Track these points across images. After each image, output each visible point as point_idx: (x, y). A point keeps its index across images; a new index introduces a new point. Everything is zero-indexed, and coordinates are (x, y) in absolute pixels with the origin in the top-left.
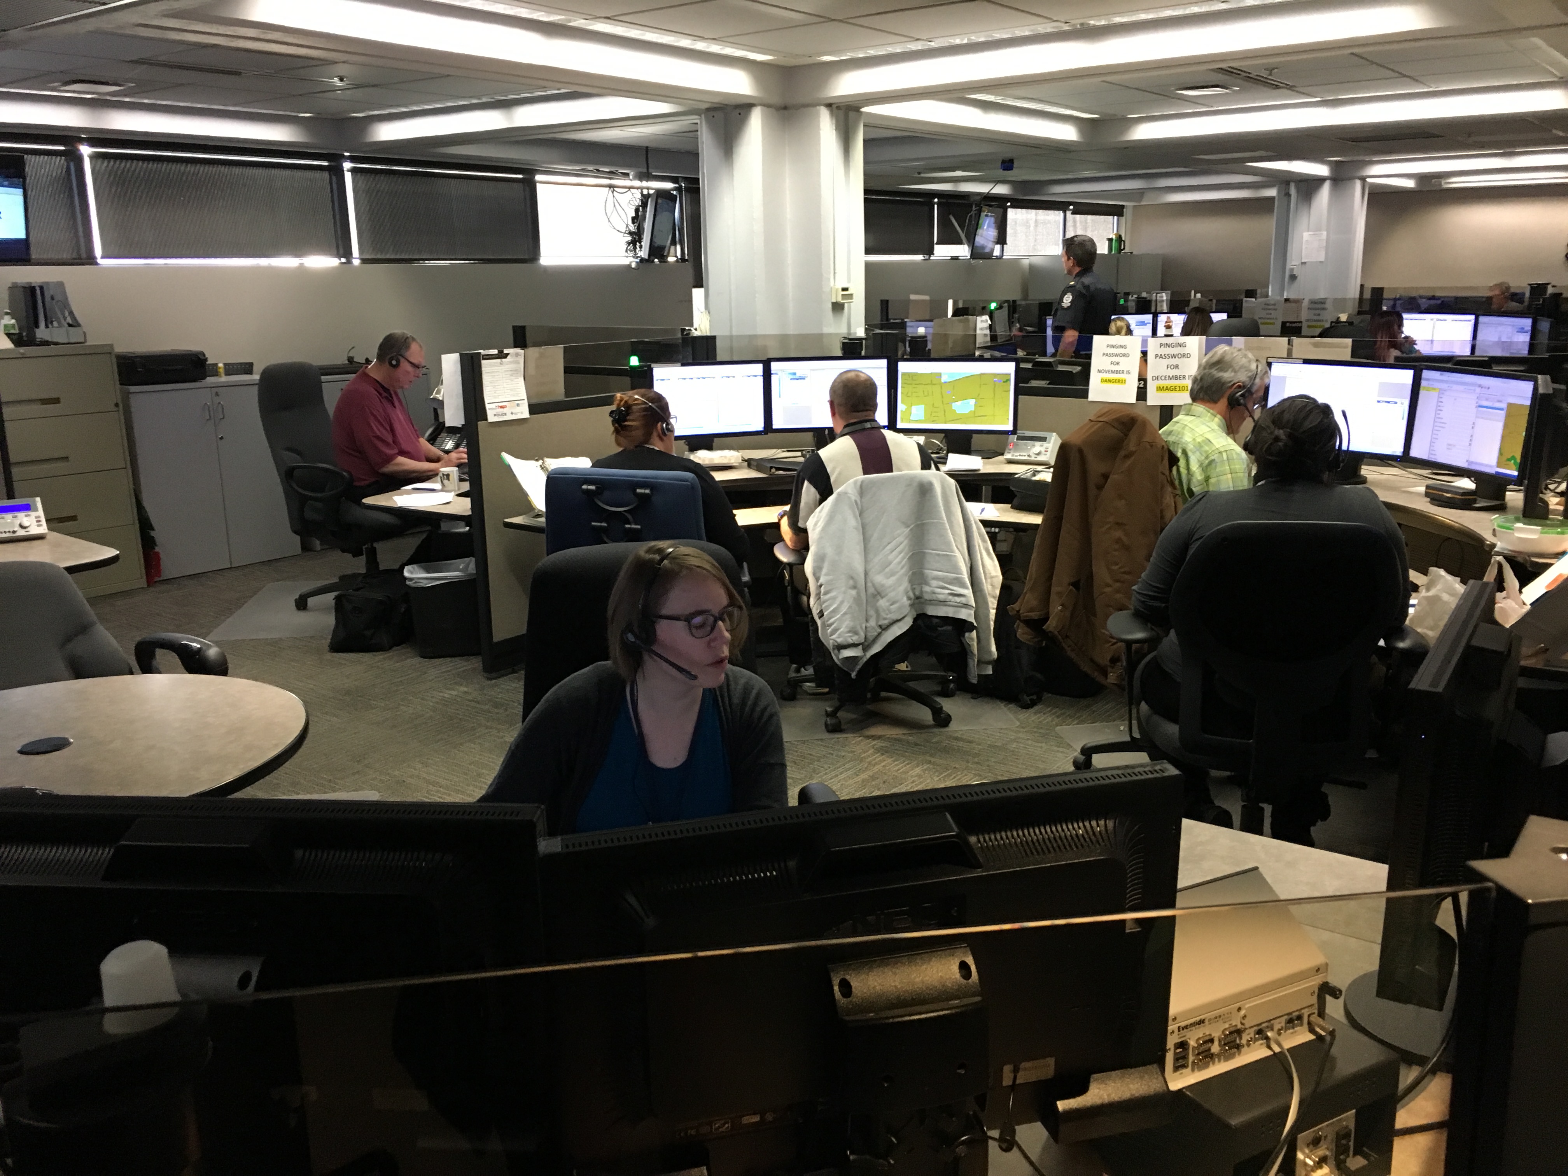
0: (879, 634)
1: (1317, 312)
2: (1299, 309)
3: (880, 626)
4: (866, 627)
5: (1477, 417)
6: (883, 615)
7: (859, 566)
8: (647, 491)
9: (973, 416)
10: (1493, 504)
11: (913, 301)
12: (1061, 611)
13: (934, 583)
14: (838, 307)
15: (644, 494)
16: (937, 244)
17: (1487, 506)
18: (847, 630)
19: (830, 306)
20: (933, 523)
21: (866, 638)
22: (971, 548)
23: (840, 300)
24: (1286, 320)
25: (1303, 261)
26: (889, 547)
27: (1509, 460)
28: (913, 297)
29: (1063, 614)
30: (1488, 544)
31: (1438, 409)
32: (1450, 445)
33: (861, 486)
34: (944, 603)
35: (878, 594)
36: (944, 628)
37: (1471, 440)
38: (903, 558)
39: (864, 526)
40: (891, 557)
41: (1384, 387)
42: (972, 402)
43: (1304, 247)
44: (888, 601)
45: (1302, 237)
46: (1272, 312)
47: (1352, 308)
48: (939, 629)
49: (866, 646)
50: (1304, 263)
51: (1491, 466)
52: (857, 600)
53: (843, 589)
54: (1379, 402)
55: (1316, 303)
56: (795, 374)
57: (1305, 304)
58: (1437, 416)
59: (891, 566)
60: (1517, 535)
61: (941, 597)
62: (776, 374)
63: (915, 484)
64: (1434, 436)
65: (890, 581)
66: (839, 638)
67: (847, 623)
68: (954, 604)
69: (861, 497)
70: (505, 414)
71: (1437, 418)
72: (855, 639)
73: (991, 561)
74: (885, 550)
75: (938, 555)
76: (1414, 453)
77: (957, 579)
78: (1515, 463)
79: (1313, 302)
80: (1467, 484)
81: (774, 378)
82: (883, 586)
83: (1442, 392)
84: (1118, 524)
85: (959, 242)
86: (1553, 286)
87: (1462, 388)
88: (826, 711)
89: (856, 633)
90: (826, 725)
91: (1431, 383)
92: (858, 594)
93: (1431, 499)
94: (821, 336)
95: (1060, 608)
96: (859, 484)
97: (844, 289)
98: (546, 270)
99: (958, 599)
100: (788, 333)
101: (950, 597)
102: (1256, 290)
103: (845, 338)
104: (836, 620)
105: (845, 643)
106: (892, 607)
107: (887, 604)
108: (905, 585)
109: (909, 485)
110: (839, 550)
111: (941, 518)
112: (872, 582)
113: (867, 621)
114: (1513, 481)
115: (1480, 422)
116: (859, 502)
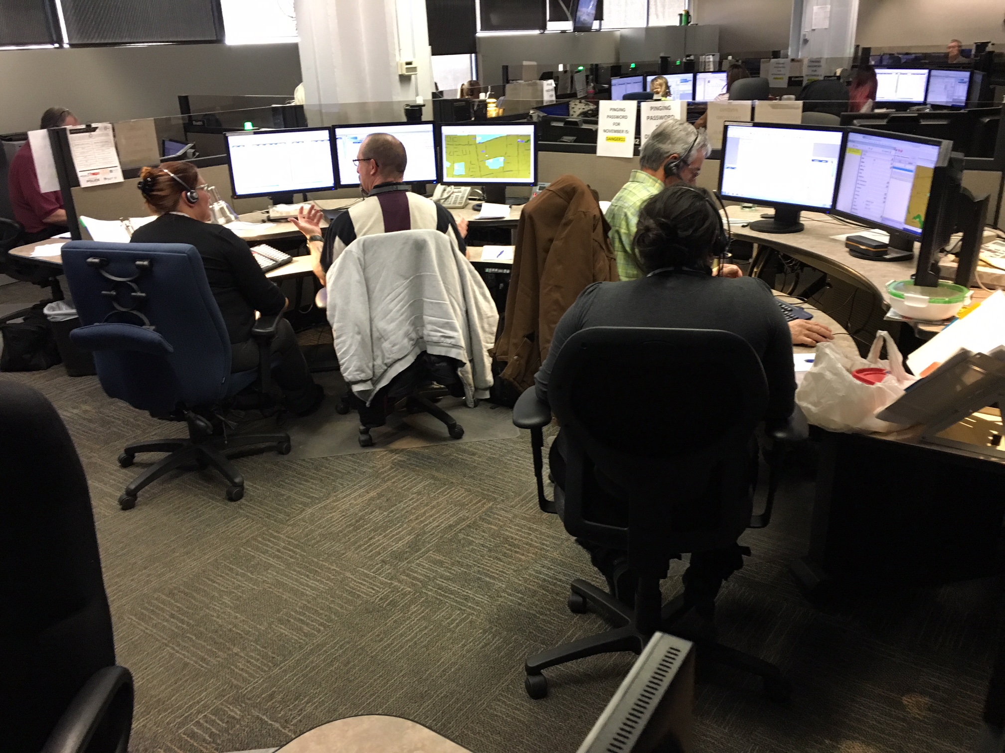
0: (386, 371)
1: (814, 69)
2: (801, 66)
3: (386, 364)
4: (374, 366)
5: (891, 177)
6: (387, 355)
7: (363, 317)
8: (146, 263)
9: (503, 171)
10: (903, 255)
11: (526, 66)
12: (517, 360)
13: (429, 327)
14: (405, 79)
15: (143, 266)
16: (550, 21)
17: (899, 257)
18: (355, 369)
19: (398, 78)
20: (427, 275)
21: (374, 372)
22: (466, 296)
23: (404, 72)
24: (793, 75)
25: (814, 28)
26: (389, 298)
27: (915, 218)
28: (525, 63)
29: (518, 363)
30: (886, 304)
31: (860, 169)
32: (868, 201)
33: (364, 245)
34: (437, 343)
35: (382, 338)
36: (440, 364)
37: (885, 198)
38: (403, 306)
39: (367, 281)
40: (391, 306)
41: (818, 147)
42: (501, 159)
43: (813, 18)
44: (390, 343)
45: (813, 10)
46: (781, 69)
47: (847, 65)
48: (437, 365)
49: (375, 380)
50: (814, 30)
51: (900, 223)
52: (363, 343)
53: (351, 334)
54: (813, 160)
55: (813, 62)
56: (356, 138)
57: (806, 62)
58: (860, 175)
59: (391, 314)
60: (907, 303)
61: (435, 339)
62: (341, 138)
63: (411, 242)
64: (856, 193)
65: (392, 326)
66: (348, 375)
67: (354, 363)
68: (445, 344)
69: (364, 255)
70: (98, 180)
71: (859, 176)
72: (362, 376)
73: (487, 304)
74: (386, 300)
75: (432, 303)
76: (840, 207)
77: (447, 323)
78: (920, 221)
79: (812, 61)
80: (883, 237)
81: (339, 142)
82: (385, 330)
83: (864, 153)
84: (556, 286)
85: (566, 20)
86: (993, 44)
87: (880, 150)
88: (360, 429)
89: (363, 371)
90: (360, 441)
91: (855, 144)
92: (363, 339)
93: (850, 250)
94: (391, 103)
95: (516, 357)
96: (361, 243)
97: (408, 64)
98: (231, 49)
99: (449, 341)
100: (367, 101)
101: (443, 339)
102: (780, 51)
103: (407, 105)
104: (346, 360)
105: (354, 380)
106: (394, 348)
107: (390, 346)
108: (406, 327)
109: (405, 243)
110: (347, 301)
111: (434, 271)
112: (376, 327)
113: (374, 360)
114: (917, 238)
115: (893, 181)
116: (362, 259)
